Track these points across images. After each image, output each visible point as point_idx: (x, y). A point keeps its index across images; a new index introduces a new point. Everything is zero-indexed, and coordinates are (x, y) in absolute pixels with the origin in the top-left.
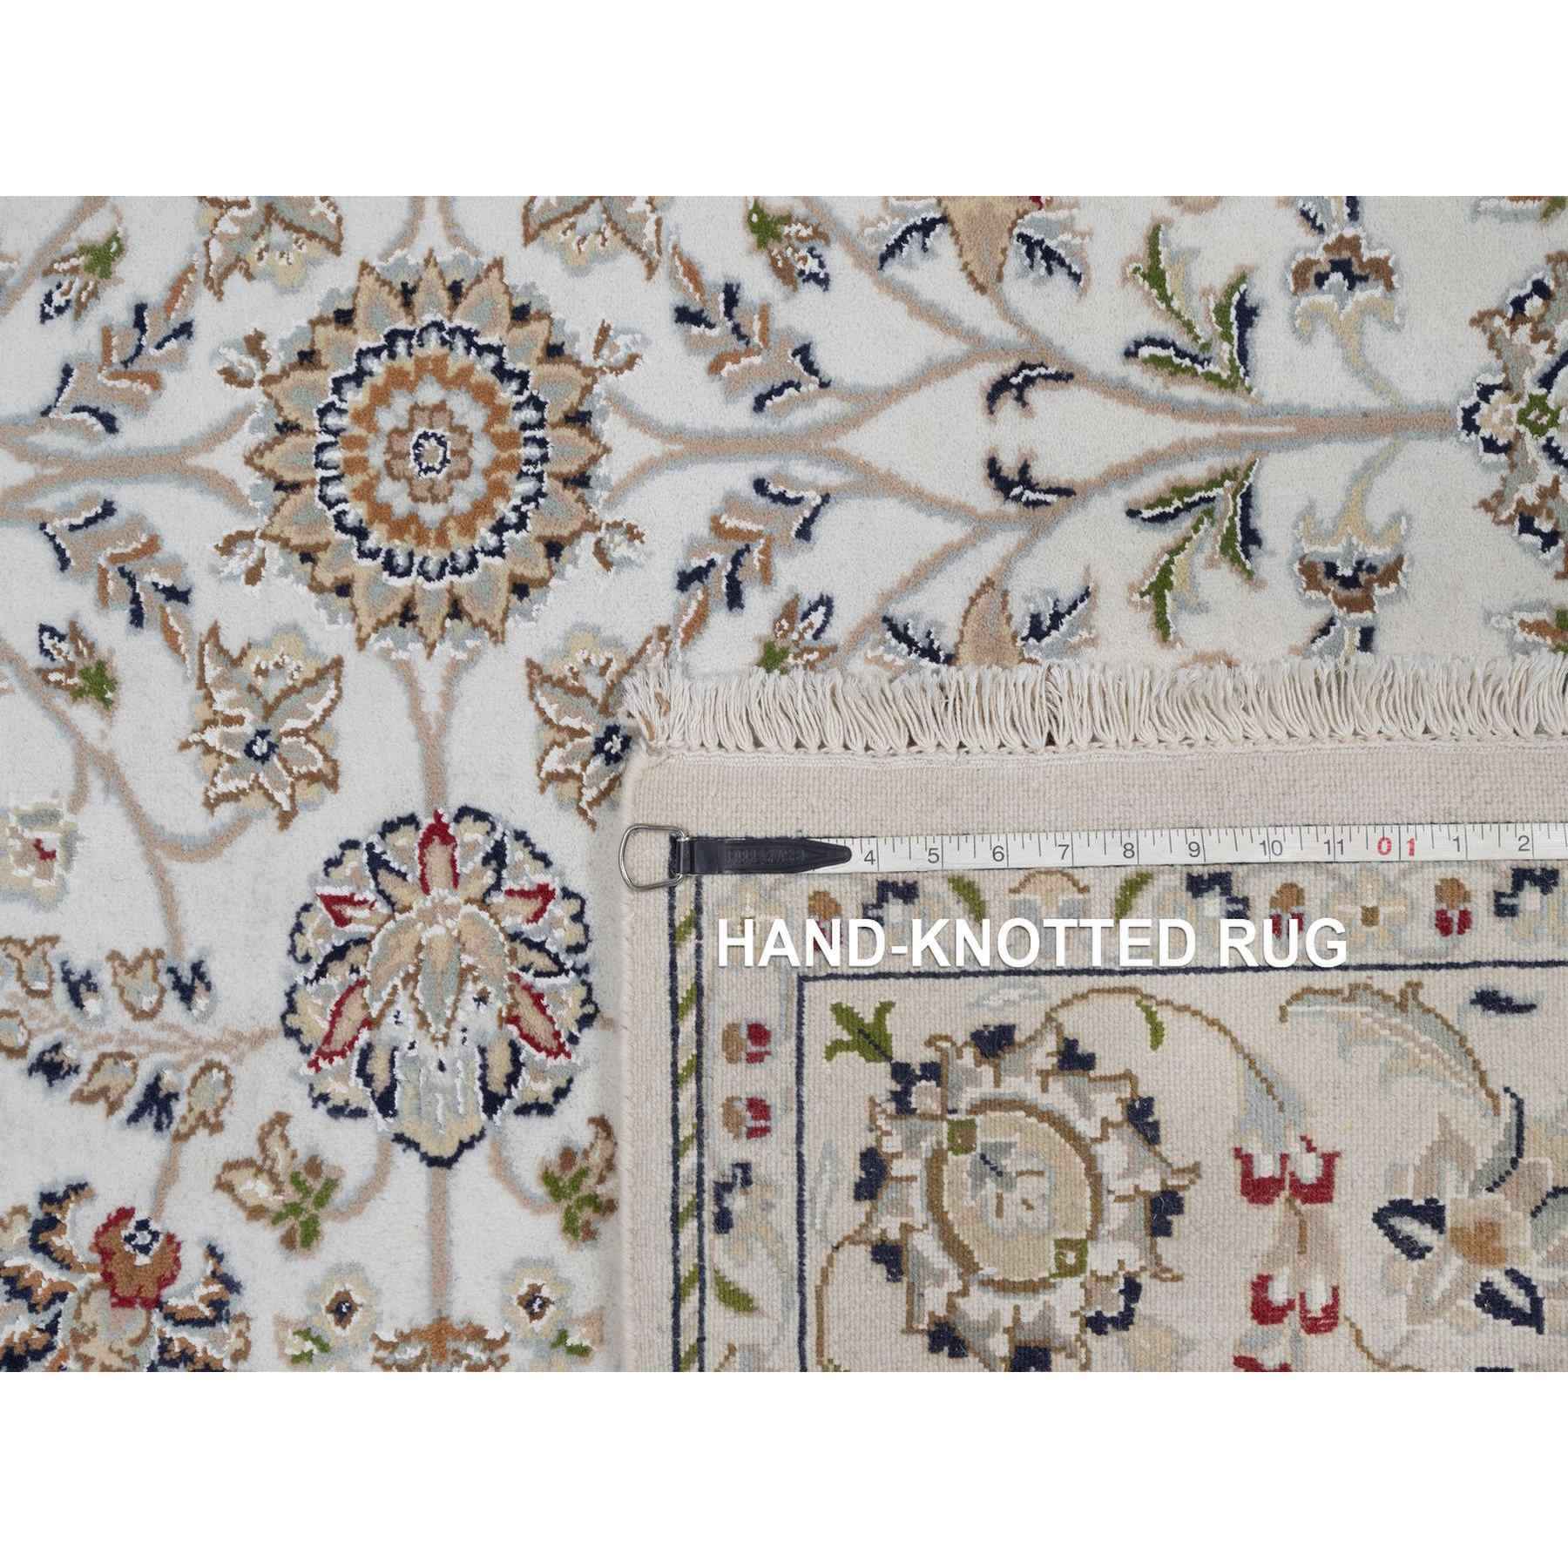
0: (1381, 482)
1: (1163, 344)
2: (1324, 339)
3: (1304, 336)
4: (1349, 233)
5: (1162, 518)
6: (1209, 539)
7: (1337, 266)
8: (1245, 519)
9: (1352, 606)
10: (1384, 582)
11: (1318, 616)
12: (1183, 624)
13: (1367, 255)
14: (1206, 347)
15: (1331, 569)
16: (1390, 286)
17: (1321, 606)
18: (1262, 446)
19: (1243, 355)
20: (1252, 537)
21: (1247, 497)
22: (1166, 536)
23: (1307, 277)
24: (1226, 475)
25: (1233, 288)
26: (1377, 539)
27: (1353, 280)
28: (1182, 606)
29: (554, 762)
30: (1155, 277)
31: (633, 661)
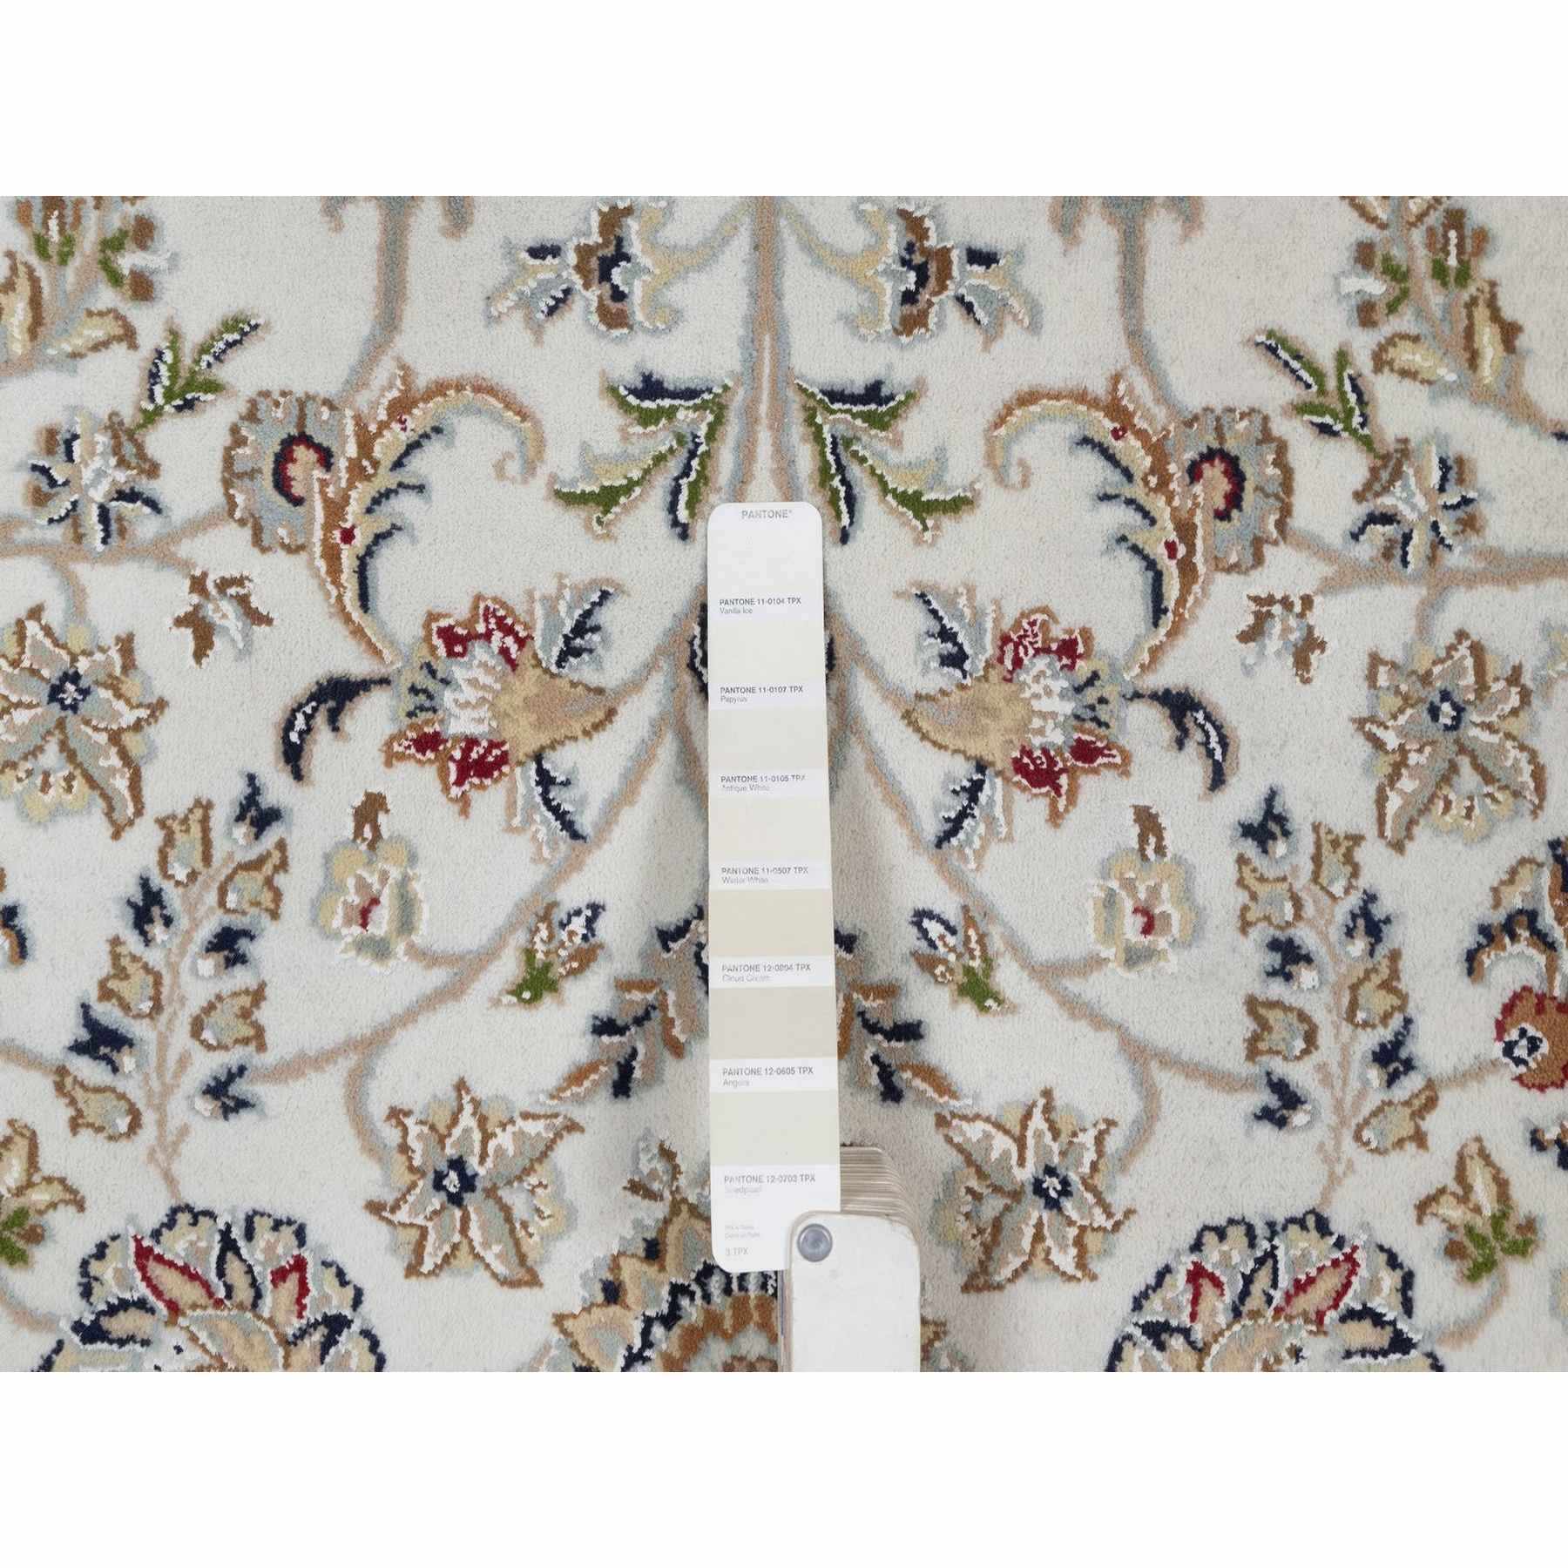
0: (825, 233)
1: (676, 492)
2: (677, 294)
3: (675, 317)
4: (572, 258)
5: (851, 500)
6: (872, 443)
7: (605, 276)
8: (854, 399)
9: (945, 274)
10: (923, 234)
11: (954, 314)
12: (956, 481)
13: (596, 238)
14: (680, 439)
15: (909, 298)
16: (628, 211)
17: (942, 308)
18: (783, 375)
19: (690, 394)
20: (874, 392)
21: (835, 396)
22: (871, 502)
23: (614, 312)
24: (810, 420)
25: (623, 404)
26: (880, 238)
27: (621, 256)
28: (937, 480)
29: (1066, 1260)
30: (607, 498)
31: (969, 1160)
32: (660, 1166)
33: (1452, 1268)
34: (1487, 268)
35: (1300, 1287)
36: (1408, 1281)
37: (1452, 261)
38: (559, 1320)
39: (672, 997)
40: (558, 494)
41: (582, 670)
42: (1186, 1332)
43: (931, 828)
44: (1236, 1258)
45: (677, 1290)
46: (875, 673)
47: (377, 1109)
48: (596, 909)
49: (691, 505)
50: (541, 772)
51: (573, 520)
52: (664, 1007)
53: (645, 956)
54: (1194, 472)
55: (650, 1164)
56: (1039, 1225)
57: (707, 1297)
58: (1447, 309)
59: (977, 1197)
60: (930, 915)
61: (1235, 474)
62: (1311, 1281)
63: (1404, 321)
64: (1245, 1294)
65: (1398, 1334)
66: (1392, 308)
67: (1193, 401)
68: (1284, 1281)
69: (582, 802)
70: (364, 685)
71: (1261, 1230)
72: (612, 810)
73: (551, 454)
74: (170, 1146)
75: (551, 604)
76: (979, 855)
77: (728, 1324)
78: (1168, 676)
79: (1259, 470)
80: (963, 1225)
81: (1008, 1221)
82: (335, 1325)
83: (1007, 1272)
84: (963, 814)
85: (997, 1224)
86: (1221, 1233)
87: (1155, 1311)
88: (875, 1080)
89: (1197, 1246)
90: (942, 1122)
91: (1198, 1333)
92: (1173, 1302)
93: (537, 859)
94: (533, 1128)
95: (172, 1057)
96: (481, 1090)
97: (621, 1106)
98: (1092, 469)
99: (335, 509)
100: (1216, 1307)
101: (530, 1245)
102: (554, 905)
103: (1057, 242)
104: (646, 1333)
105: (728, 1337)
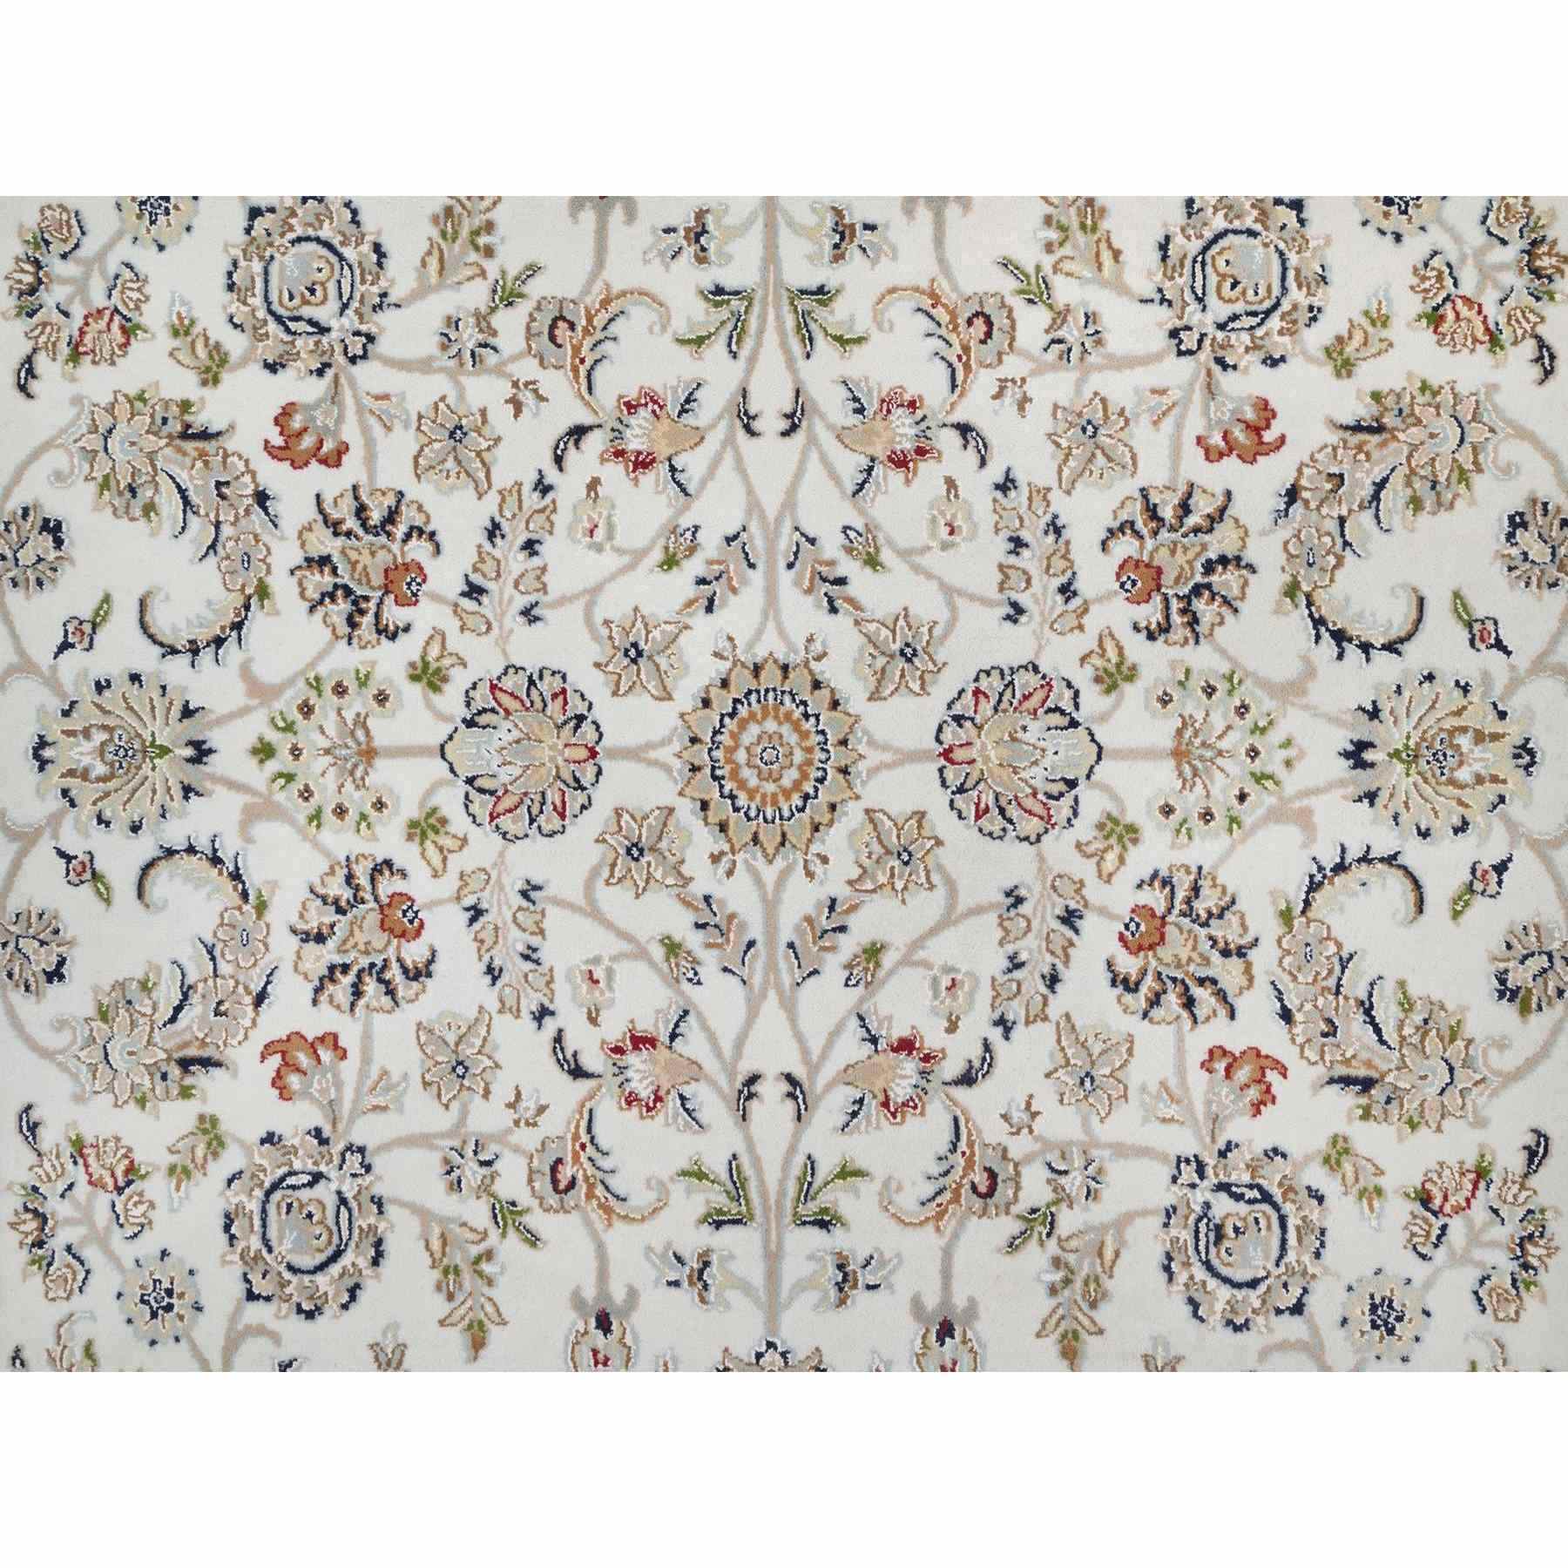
0: (797, 219)
1: (731, 337)
2: (729, 248)
3: (729, 258)
4: (682, 233)
5: (811, 339)
6: (820, 313)
7: (697, 241)
8: (812, 293)
9: (853, 235)
10: (843, 217)
11: (858, 253)
12: (859, 331)
13: (693, 224)
14: (732, 313)
15: (836, 246)
16: (707, 211)
17: (852, 251)
18: (779, 283)
19: (737, 293)
20: (821, 290)
21: (803, 292)
22: (821, 341)
23: (702, 258)
24: (792, 303)
25: (706, 298)
26: (823, 219)
27: (704, 231)
28: (851, 329)
29: (916, 687)
30: (700, 341)
31: (870, 641)
32: (727, 644)
33: (1098, 688)
34: (1105, 225)
35: (1026, 697)
36: (1077, 694)
37: (1089, 222)
38: (682, 715)
39: (732, 567)
40: (678, 340)
41: (687, 419)
42: (972, 719)
43: (851, 488)
44: (995, 684)
45: (736, 701)
46: (822, 417)
47: (599, 620)
48: (697, 528)
49: (738, 343)
50: (671, 466)
51: (685, 351)
52: (728, 572)
53: (718, 548)
54: (970, 322)
55: (723, 644)
56: (903, 670)
57: (749, 704)
58: (1087, 244)
59: (874, 657)
60: (850, 528)
61: (989, 323)
62: (1031, 694)
63: (1067, 250)
64: (1000, 701)
65: (1072, 719)
66: (1061, 244)
67: (969, 290)
68: (1018, 695)
69: (690, 479)
70: (591, 428)
71: (1007, 672)
72: (703, 483)
73: (673, 322)
74: (505, 638)
75: (675, 390)
76: (873, 500)
77: (759, 716)
78: (959, 416)
79: (1000, 320)
80: (867, 670)
81: (888, 668)
82: (580, 719)
83: (888, 692)
84: (865, 482)
85: (883, 670)
86: (988, 673)
87: (958, 709)
88: (825, 604)
89: (977, 679)
90: (857, 623)
91: (978, 720)
92: (965, 706)
93: (670, 505)
94: (668, 628)
95: (506, 597)
96: (645, 611)
97: (710, 617)
98: (924, 323)
99: (576, 350)
100: (986, 708)
101: (668, 682)
102: (677, 526)
103: (905, 219)
104: (721, 720)
105: (759, 723)
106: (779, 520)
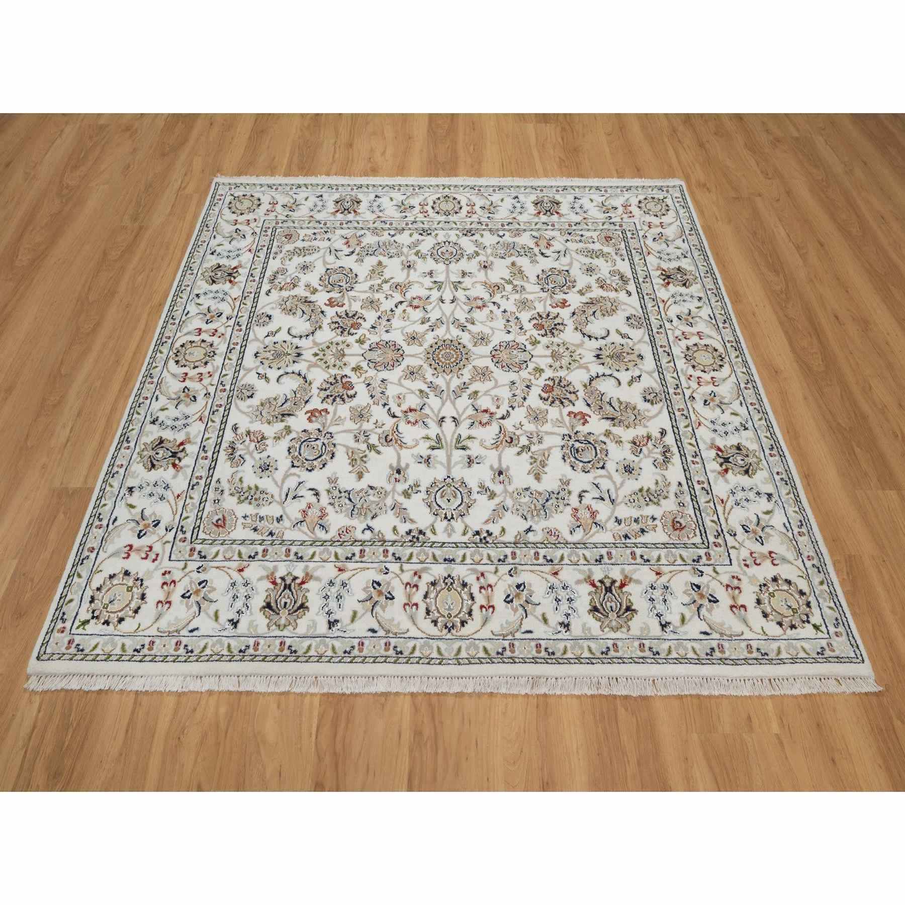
1: (460, 439)
2: (461, 459)
3: (461, 456)
5: (437, 438)
6: (435, 444)
8: (436, 448)
9: (425, 461)
11: (423, 457)
12: (423, 440)
14: (460, 444)
15: (430, 458)
17: (425, 457)
18: (446, 451)
19: (459, 449)
20: (433, 449)
21: (439, 449)
22: (435, 438)
23: (469, 457)
24: (442, 446)
25: (468, 447)
26: (433, 463)
27: (468, 463)
28: (425, 441)
29: (410, 367)
30: (469, 438)
31: (422, 376)
32: (459, 376)
34: (349, 461)
38: (470, 364)
39: (459, 391)
40: (476, 438)
41: (472, 421)
43: (426, 406)
44: (389, 368)
45: (457, 366)
46: (434, 421)
47: (493, 381)
48: (469, 399)
49: (458, 437)
50: (477, 411)
51: (474, 436)
53: (463, 395)
54: (391, 440)
55: (461, 376)
56: (414, 370)
57: (453, 365)
58: (355, 456)
59: (421, 373)
61: (386, 440)
63: (361, 455)
64: (388, 365)
67: (391, 448)
69: (471, 408)
70: (500, 419)
71: (385, 370)
72: (467, 407)
73: (477, 442)
74: (519, 378)
75: (476, 427)
76: (420, 403)
78: (396, 419)
79: (383, 441)
80: (422, 371)
81: (417, 371)
82: (497, 363)
84: (422, 407)
85: (419, 371)
86: (390, 370)
89: (393, 369)
90: (425, 379)
91: (393, 361)
92: (397, 364)
93: (477, 403)
94: (475, 380)
95: (520, 386)
96: (481, 383)
97: (464, 382)
98: (404, 440)
99: (505, 436)
100: (391, 363)
101: (474, 369)
102: (475, 399)
104: (460, 362)
105: (451, 362)
106: (446, 400)
